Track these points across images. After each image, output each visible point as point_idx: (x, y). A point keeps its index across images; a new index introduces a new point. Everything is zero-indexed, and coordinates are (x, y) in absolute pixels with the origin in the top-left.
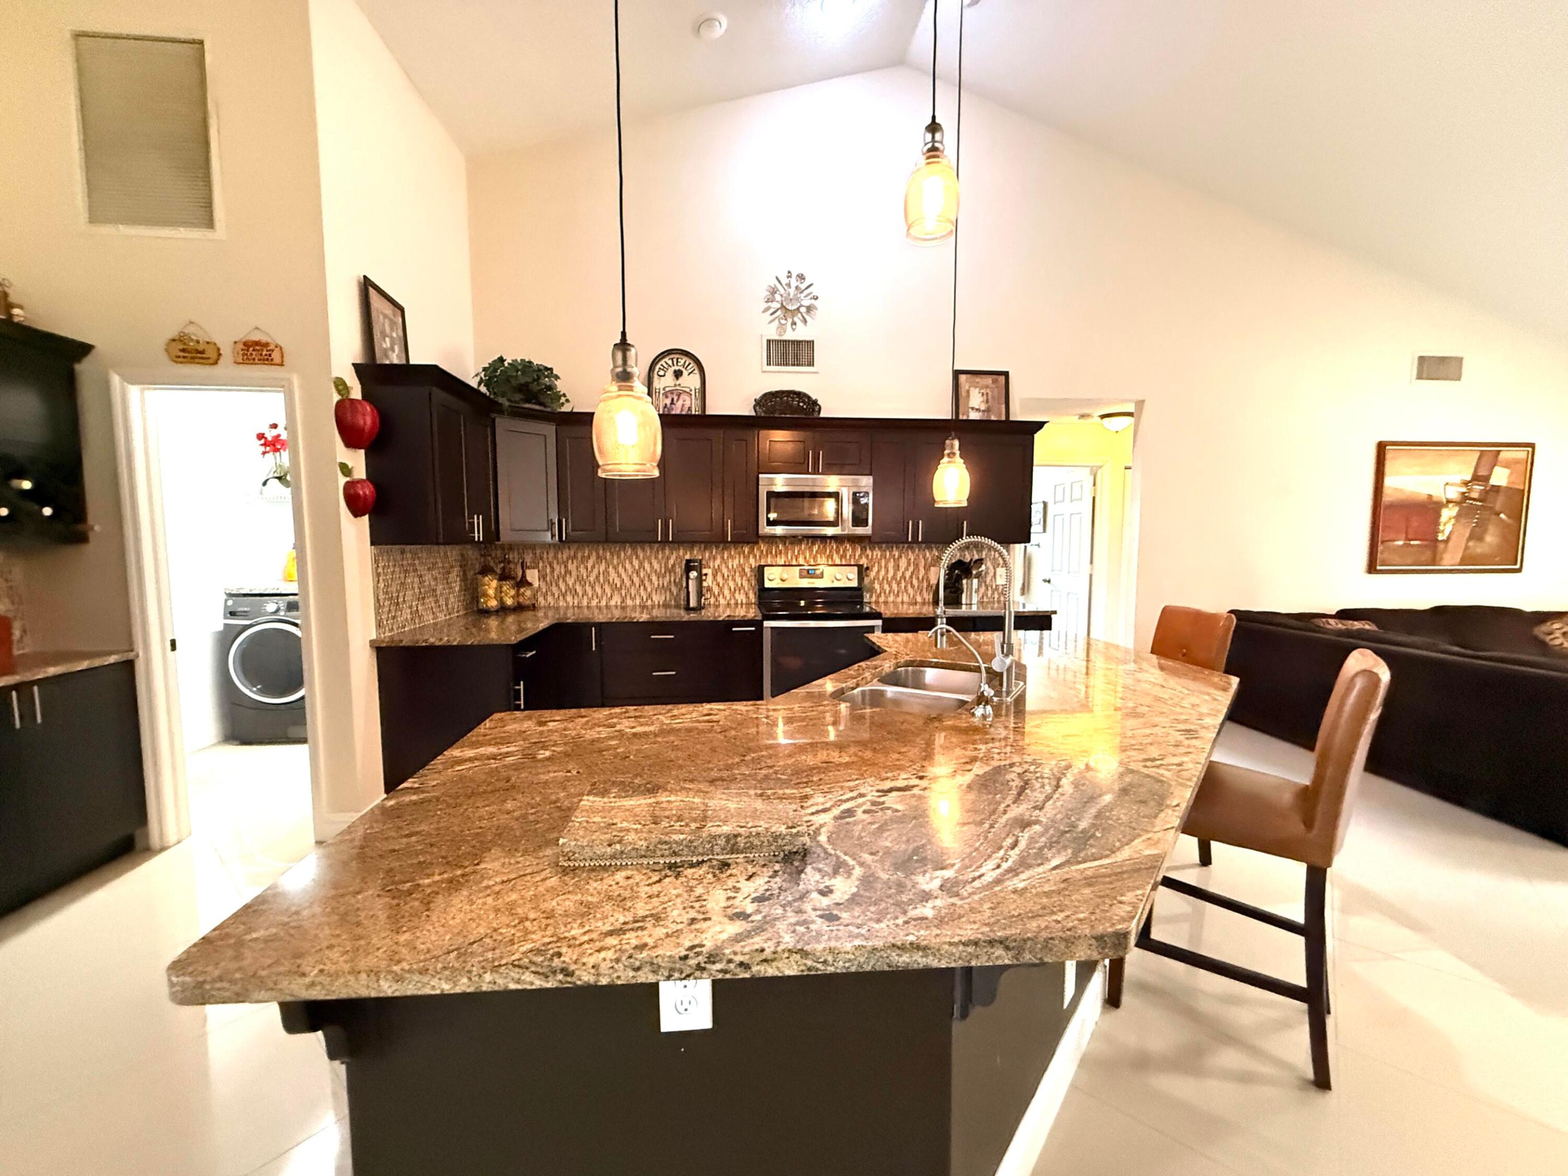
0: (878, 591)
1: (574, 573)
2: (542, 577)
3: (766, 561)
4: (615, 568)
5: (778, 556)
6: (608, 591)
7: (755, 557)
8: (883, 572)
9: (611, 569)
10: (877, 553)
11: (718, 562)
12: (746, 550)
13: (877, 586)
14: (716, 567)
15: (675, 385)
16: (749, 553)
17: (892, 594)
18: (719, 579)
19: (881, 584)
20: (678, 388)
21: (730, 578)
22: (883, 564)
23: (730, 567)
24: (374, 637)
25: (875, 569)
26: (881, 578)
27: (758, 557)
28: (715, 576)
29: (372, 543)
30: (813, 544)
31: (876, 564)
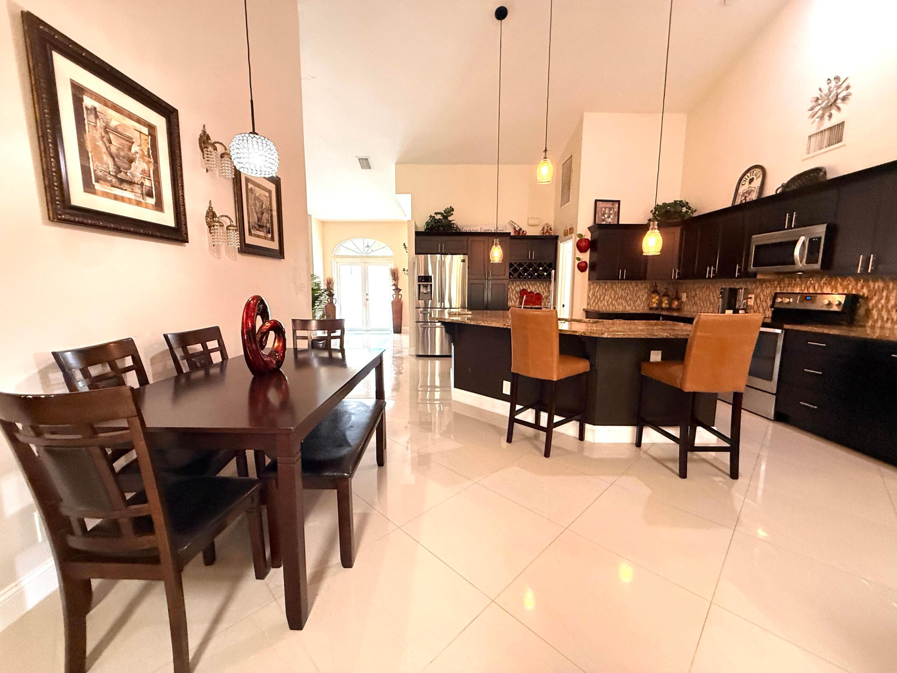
0: (876, 317)
1: (698, 295)
2: (687, 297)
3: (787, 290)
4: (713, 293)
5: (796, 287)
6: (708, 305)
7: (780, 287)
8: (883, 301)
9: (711, 294)
10: (880, 284)
11: (759, 291)
12: (776, 283)
13: (875, 313)
14: (758, 294)
15: (749, 188)
16: (777, 285)
17: (890, 322)
18: (758, 301)
19: (880, 311)
20: (750, 189)
21: (764, 300)
22: (884, 294)
23: (765, 294)
24: (585, 307)
25: (876, 298)
26: (880, 306)
27: (782, 289)
28: (756, 299)
29: (589, 280)
30: (822, 278)
31: (878, 293)
